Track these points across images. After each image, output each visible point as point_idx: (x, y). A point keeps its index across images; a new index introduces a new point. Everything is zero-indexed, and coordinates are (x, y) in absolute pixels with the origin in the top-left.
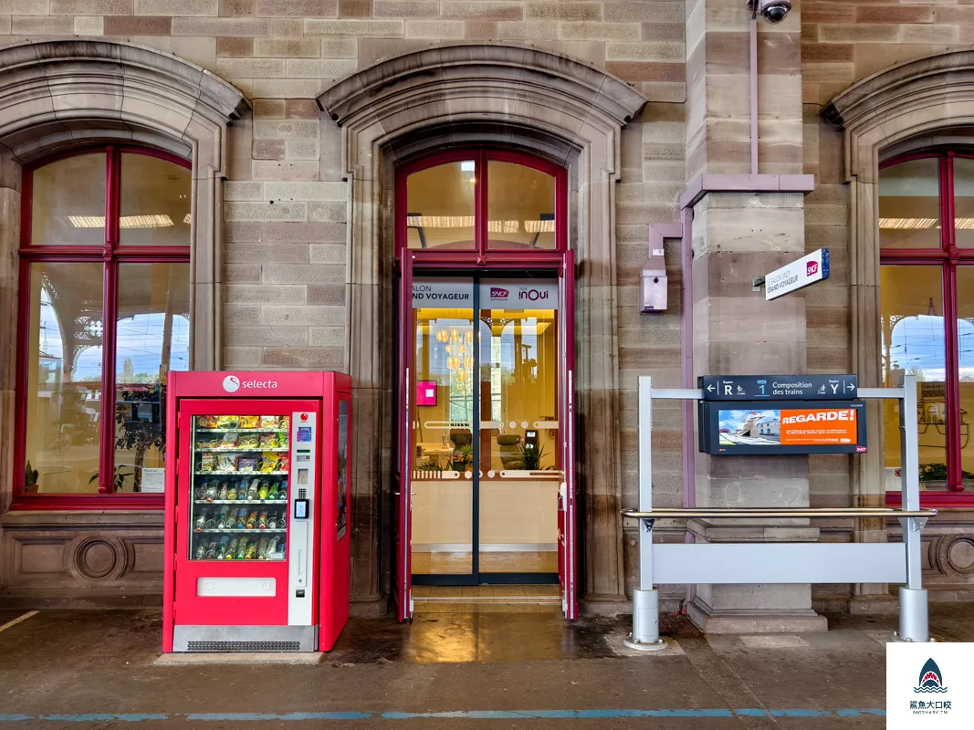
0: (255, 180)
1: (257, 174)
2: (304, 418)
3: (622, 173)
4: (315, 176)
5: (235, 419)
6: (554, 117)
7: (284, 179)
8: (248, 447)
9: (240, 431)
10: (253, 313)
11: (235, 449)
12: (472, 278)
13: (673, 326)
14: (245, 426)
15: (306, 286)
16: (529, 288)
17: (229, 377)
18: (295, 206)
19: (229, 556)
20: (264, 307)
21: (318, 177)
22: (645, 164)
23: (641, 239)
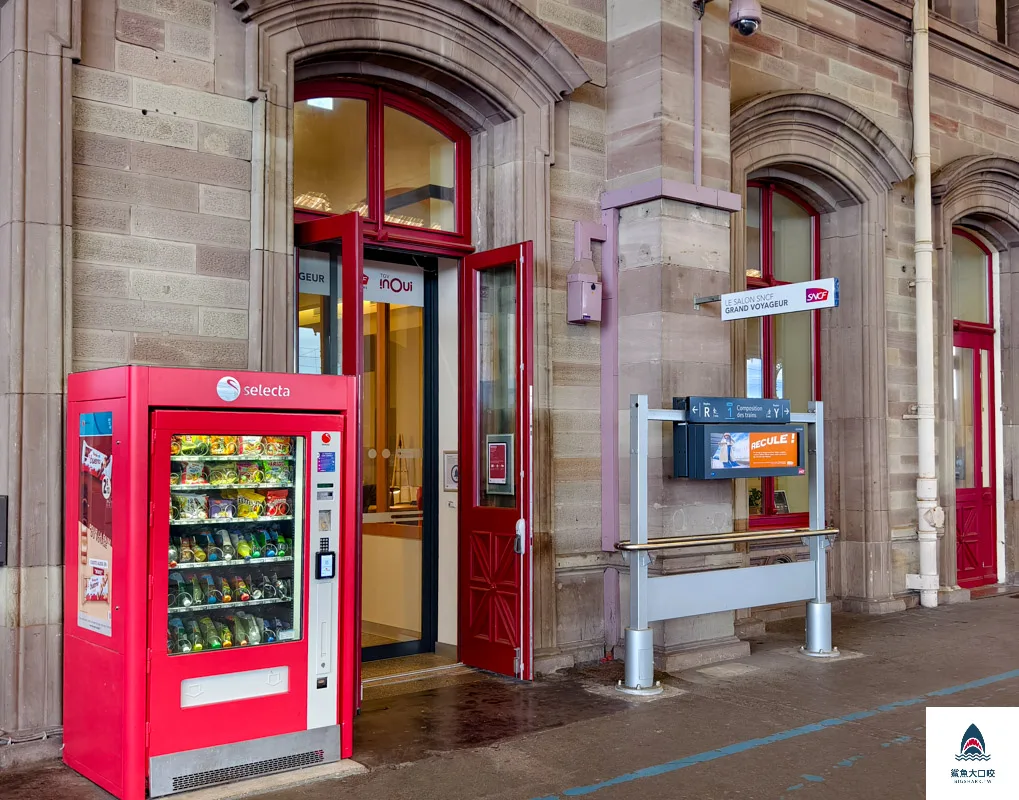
0: (118, 72)
1: (123, 65)
2: (326, 439)
3: (556, 157)
4: (207, 85)
5: (205, 440)
6: (490, 73)
7: (163, 81)
8: (224, 482)
9: (208, 459)
10: (118, 278)
11: (207, 486)
12: (328, 254)
13: (594, 338)
14: (218, 451)
15: (195, 246)
16: (391, 275)
17: (224, 380)
18: (179, 124)
19: (199, 646)
20: (134, 271)
21: (211, 88)
22: (572, 150)
23: (567, 236)
